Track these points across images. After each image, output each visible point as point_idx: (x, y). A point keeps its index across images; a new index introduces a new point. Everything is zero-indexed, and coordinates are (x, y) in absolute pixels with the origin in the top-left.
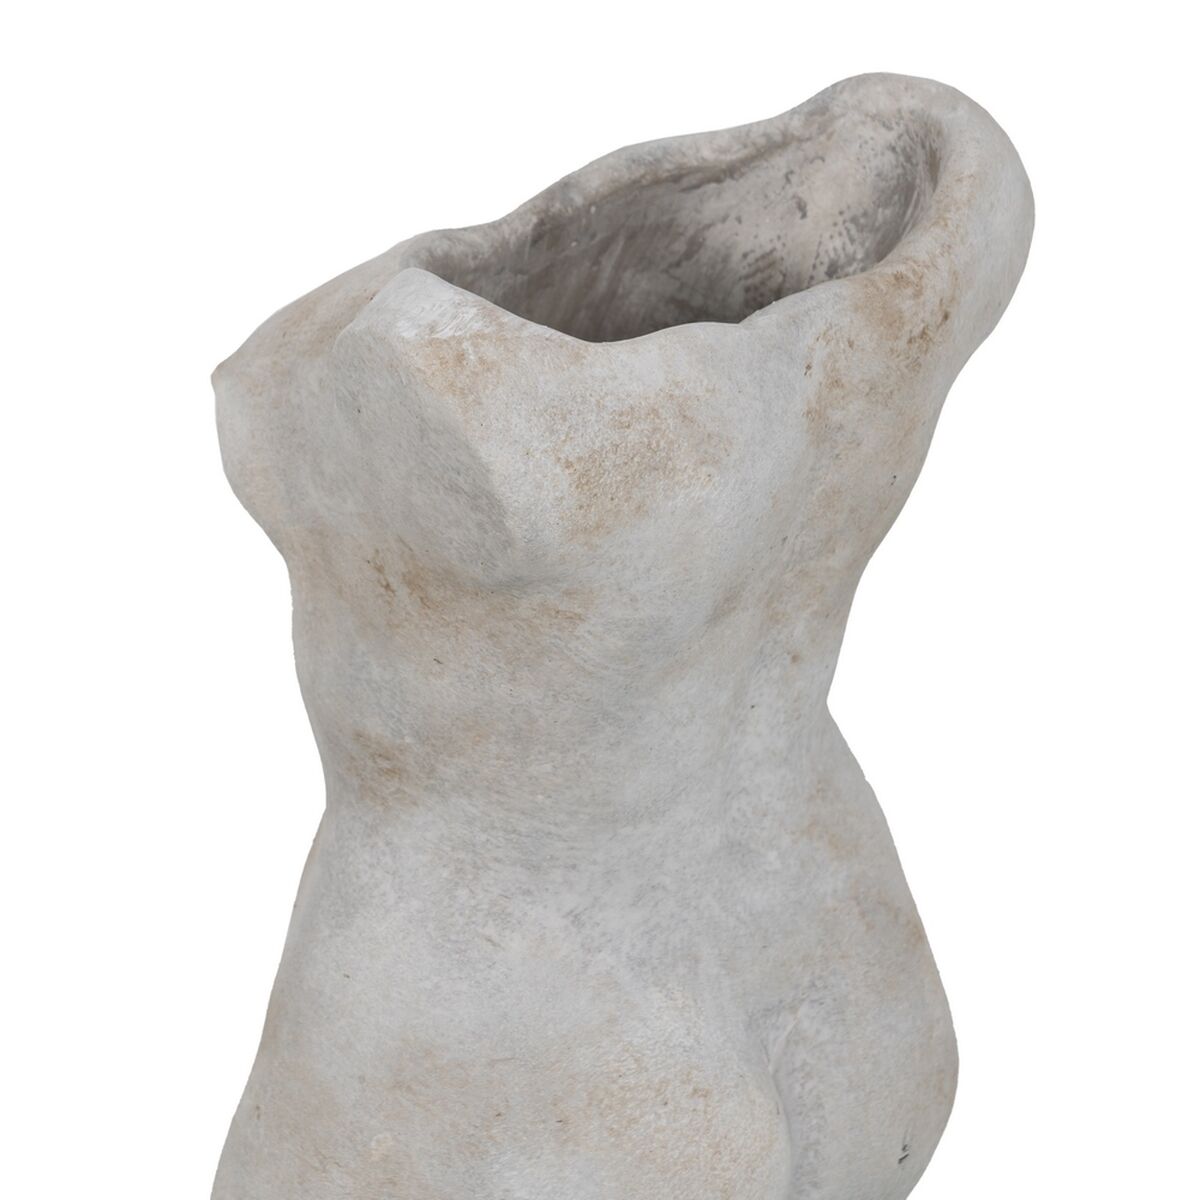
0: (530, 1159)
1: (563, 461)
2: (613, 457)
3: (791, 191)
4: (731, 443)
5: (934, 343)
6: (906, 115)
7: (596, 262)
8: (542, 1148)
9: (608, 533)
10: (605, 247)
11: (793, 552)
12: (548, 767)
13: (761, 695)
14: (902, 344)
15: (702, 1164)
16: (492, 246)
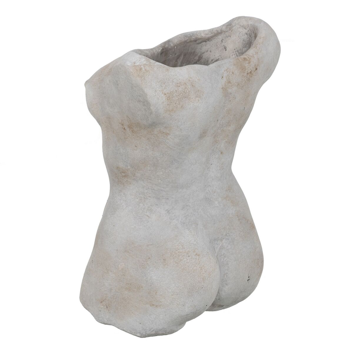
0: (156, 269)
1: (164, 93)
2: (176, 93)
3: (223, 44)
4: (203, 93)
5: (253, 75)
6: (250, 26)
7: (176, 61)
8: (159, 266)
9: (174, 112)
10: (178, 57)
11: (220, 125)
12: (161, 173)
13: (213, 161)
14: (245, 74)
15: (198, 271)
16: (151, 54)
